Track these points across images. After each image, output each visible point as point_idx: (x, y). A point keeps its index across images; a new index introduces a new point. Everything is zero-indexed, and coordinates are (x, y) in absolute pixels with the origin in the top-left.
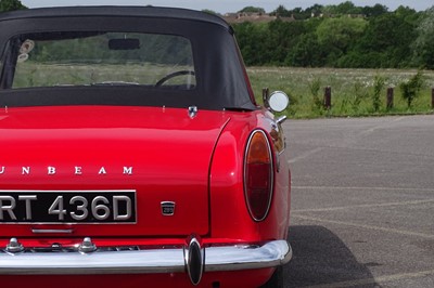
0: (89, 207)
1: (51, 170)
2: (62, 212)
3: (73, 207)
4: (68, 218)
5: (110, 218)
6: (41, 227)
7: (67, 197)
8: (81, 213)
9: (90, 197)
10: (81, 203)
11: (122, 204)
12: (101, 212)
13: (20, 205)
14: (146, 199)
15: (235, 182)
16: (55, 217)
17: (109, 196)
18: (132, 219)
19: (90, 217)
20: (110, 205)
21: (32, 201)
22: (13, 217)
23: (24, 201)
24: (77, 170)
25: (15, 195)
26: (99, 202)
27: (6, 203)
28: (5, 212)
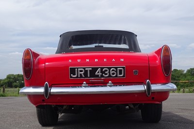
0: (109, 72)
1: (96, 60)
2: (100, 74)
3: (104, 72)
4: (102, 76)
5: (116, 76)
6: (92, 79)
7: (102, 69)
8: (106, 74)
9: (110, 69)
10: (107, 71)
11: (120, 71)
12: (113, 74)
13: (86, 72)
14: (128, 70)
15: (158, 64)
16: (98, 76)
17: (116, 68)
18: (124, 76)
19: (110, 76)
20: (116, 71)
21: (90, 70)
22: (83, 76)
24: (105, 60)
25: (84, 68)
26: (113, 70)
27: (81, 71)
28: (81, 74)
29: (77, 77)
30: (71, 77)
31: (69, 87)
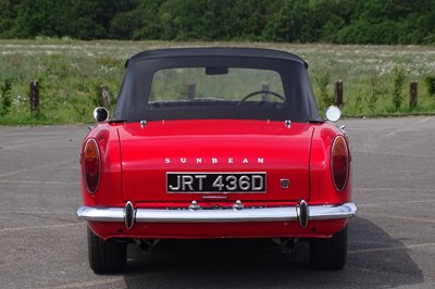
0: (238, 183)
1: (215, 160)
2: (221, 185)
3: (228, 183)
4: (224, 189)
5: (250, 189)
6: (208, 195)
7: (225, 176)
8: (232, 186)
9: (238, 176)
10: (233, 180)
11: (257, 181)
12: (245, 185)
13: (196, 181)
14: (272, 177)
15: (325, 167)
16: (217, 189)
17: (250, 176)
18: (263, 190)
19: (238, 189)
20: (250, 181)
21: (203, 179)
22: (191, 188)
23: (198, 179)
24: (230, 161)
25: (193, 176)
26: (244, 180)
27: (188, 180)
28: (187, 186)
29: (180, 190)
30: (169, 190)
31: (164, 208)
